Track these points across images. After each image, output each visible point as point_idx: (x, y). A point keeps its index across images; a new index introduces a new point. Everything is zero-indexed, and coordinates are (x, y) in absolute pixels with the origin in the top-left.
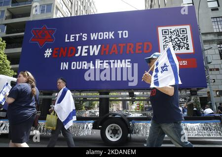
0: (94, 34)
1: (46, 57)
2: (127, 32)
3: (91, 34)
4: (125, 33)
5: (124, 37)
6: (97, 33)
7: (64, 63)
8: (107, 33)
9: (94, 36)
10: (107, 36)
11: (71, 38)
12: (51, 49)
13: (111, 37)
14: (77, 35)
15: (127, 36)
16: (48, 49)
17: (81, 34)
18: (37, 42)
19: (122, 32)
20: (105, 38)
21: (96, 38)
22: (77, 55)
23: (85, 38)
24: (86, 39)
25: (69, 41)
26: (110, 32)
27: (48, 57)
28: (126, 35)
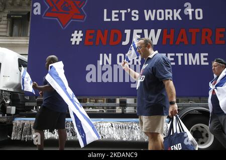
0: (150, 11)
1: (73, 43)
2: (201, 10)
3: (145, 11)
4: (199, 12)
5: (197, 18)
6: (154, 11)
7: (105, 55)
8: (171, 11)
9: (149, 15)
10: (170, 16)
11: (114, 16)
12: (80, 32)
13: (177, 17)
14: (123, 12)
15: (201, 18)
16: (76, 32)
17: (129, 10)
18: (57, 19)
19: (193, 10)
20: (167, 19)
21: (153, 19)
22: (124, 43)
23: (135, 17)
24: (137, 19)
25: (109, 20)
26: (175, 10)
27: (78, 43)
28: (199, 16)
